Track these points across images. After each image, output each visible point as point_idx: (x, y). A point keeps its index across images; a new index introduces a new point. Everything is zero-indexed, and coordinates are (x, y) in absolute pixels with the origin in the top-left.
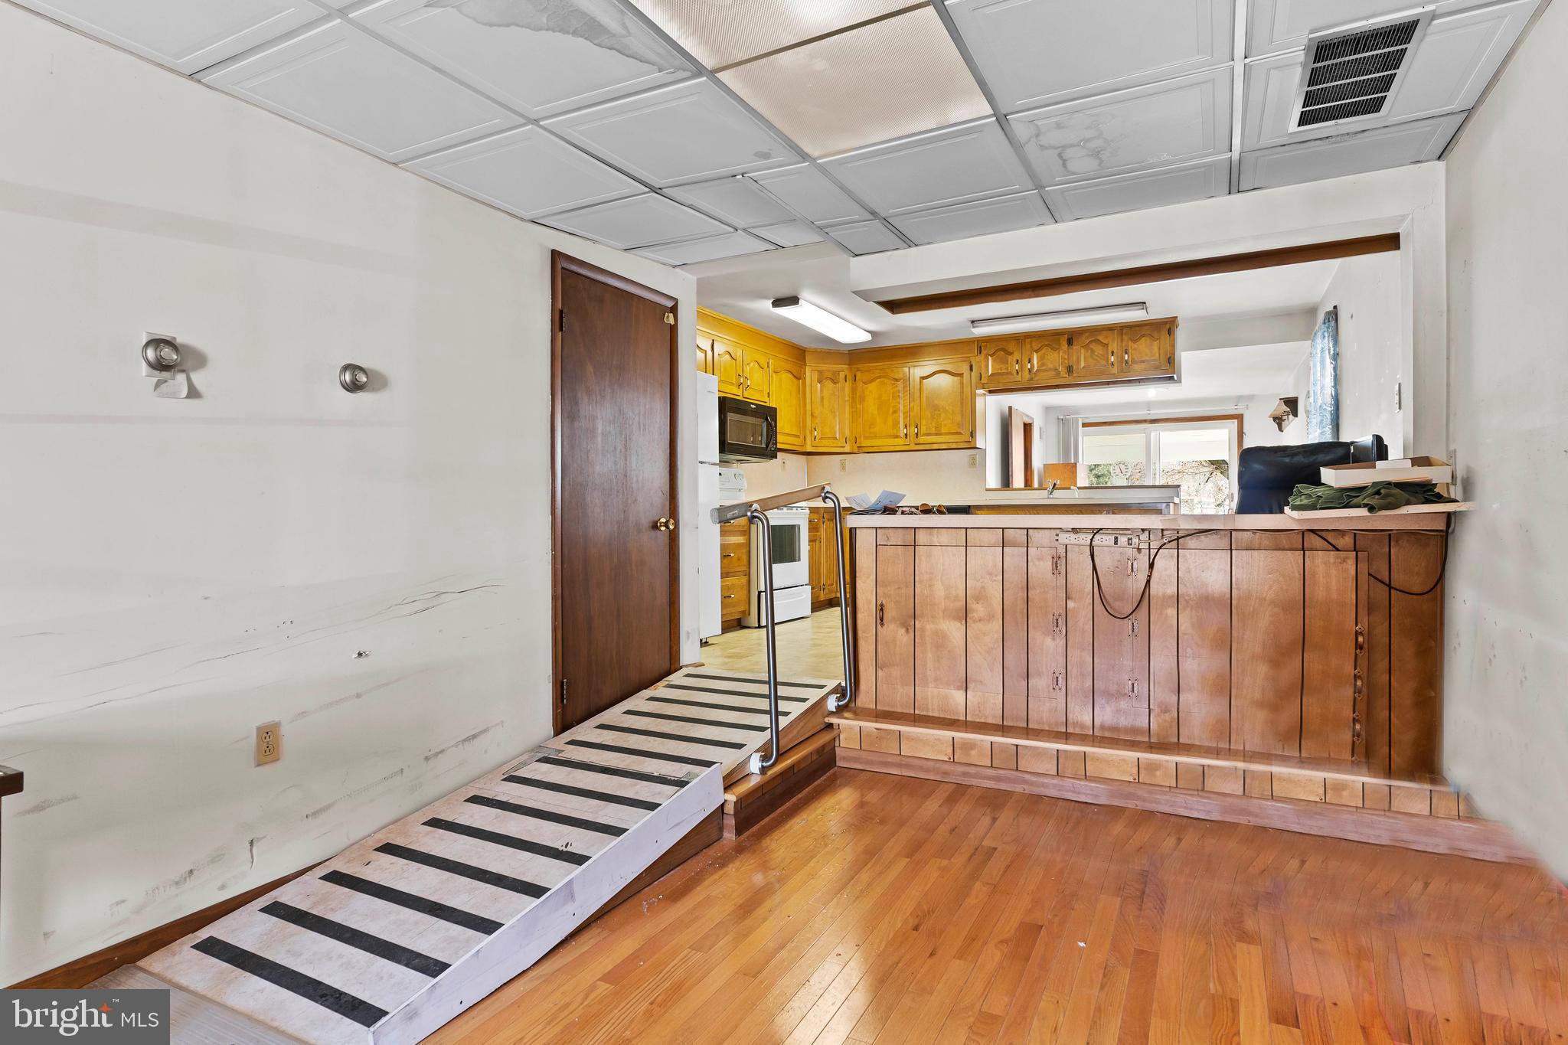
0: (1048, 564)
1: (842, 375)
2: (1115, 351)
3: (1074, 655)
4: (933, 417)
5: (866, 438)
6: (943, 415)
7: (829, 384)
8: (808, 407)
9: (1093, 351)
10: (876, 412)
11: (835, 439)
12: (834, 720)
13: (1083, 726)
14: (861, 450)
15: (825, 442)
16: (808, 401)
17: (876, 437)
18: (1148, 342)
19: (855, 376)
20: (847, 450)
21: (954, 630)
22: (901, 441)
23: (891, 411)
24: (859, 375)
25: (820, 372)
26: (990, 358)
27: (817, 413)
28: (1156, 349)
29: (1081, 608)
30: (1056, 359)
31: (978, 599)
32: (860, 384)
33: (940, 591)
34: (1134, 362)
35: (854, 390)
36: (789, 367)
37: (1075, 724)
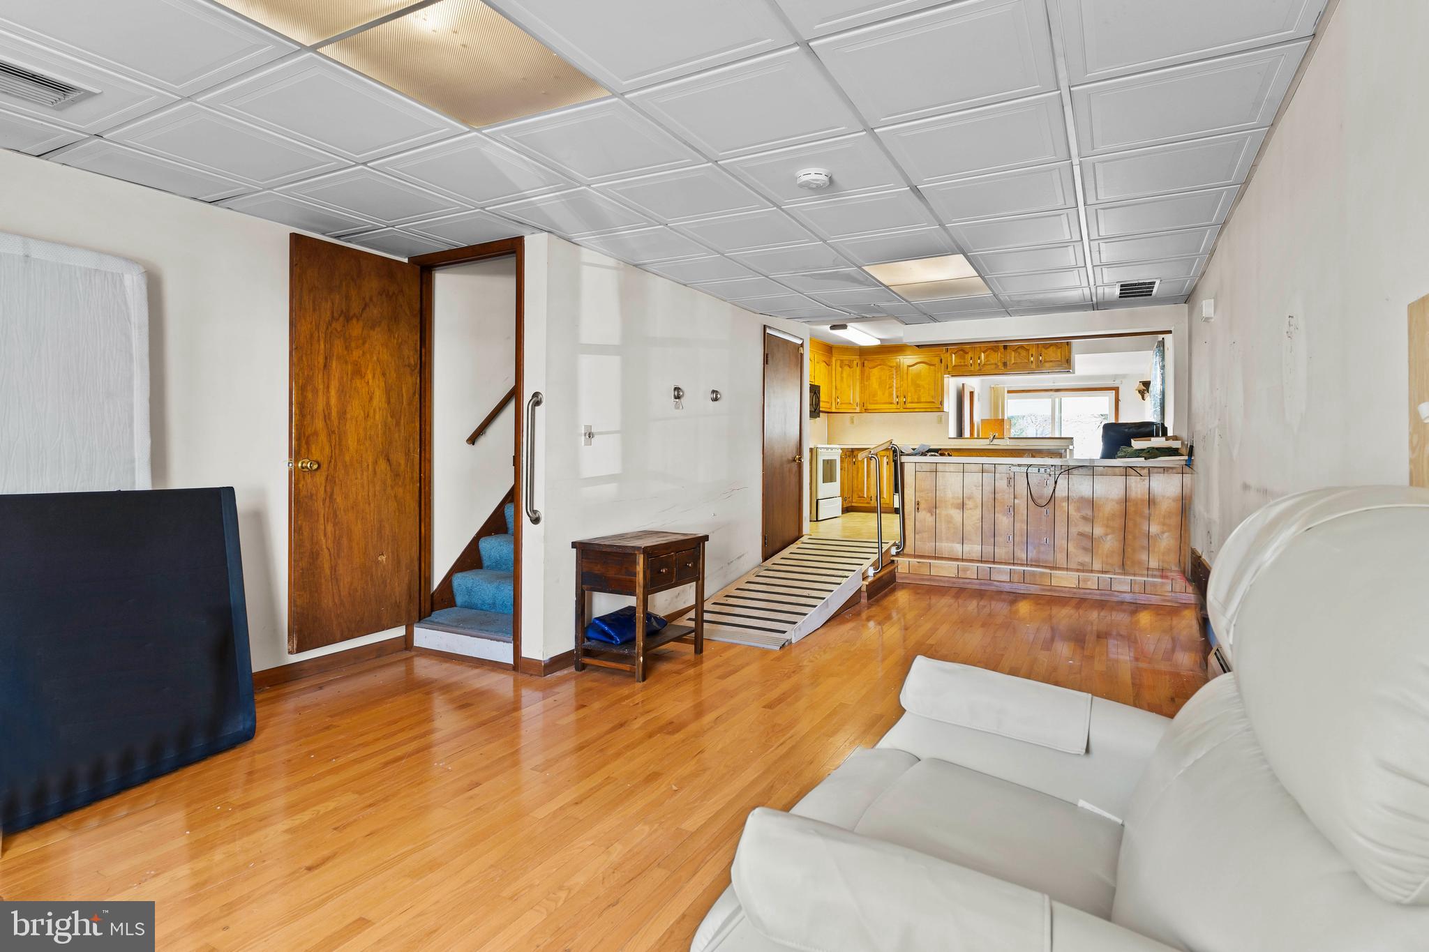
0: (1005, 482)
1: (855, 363)
2: (1034, 354)
3: (1017, 525)
4: (916, 391)
5: (870, 403)
6: (922, 390)
7: (846, 368)
8: (834, 384)
9: (1019, 354)
10: (877, 387)
11: (850, 403)
12: (895, 559)
13: (1022, 560)
14: (866, 411)
15: (844, 406)
16: (834, 379)
17: (877, 404)
18: (1055, 349)
19: (864, 363)
20: (858, 410)
21: (956, 515)
22: (894, 406)
23: (888, 387)
24: (866, 362)
25: (842, 361)
26: (953, 355)
27: (839, 387)
28: (1059, 354)
29: (1021, 503)
30: (996, 357)
31: (969, 498)
32: (867, 369)
33: (949, 495)
34: (1046, 362)
35: (862, 372)
36: (824, 359)
37: (1018, 559)
